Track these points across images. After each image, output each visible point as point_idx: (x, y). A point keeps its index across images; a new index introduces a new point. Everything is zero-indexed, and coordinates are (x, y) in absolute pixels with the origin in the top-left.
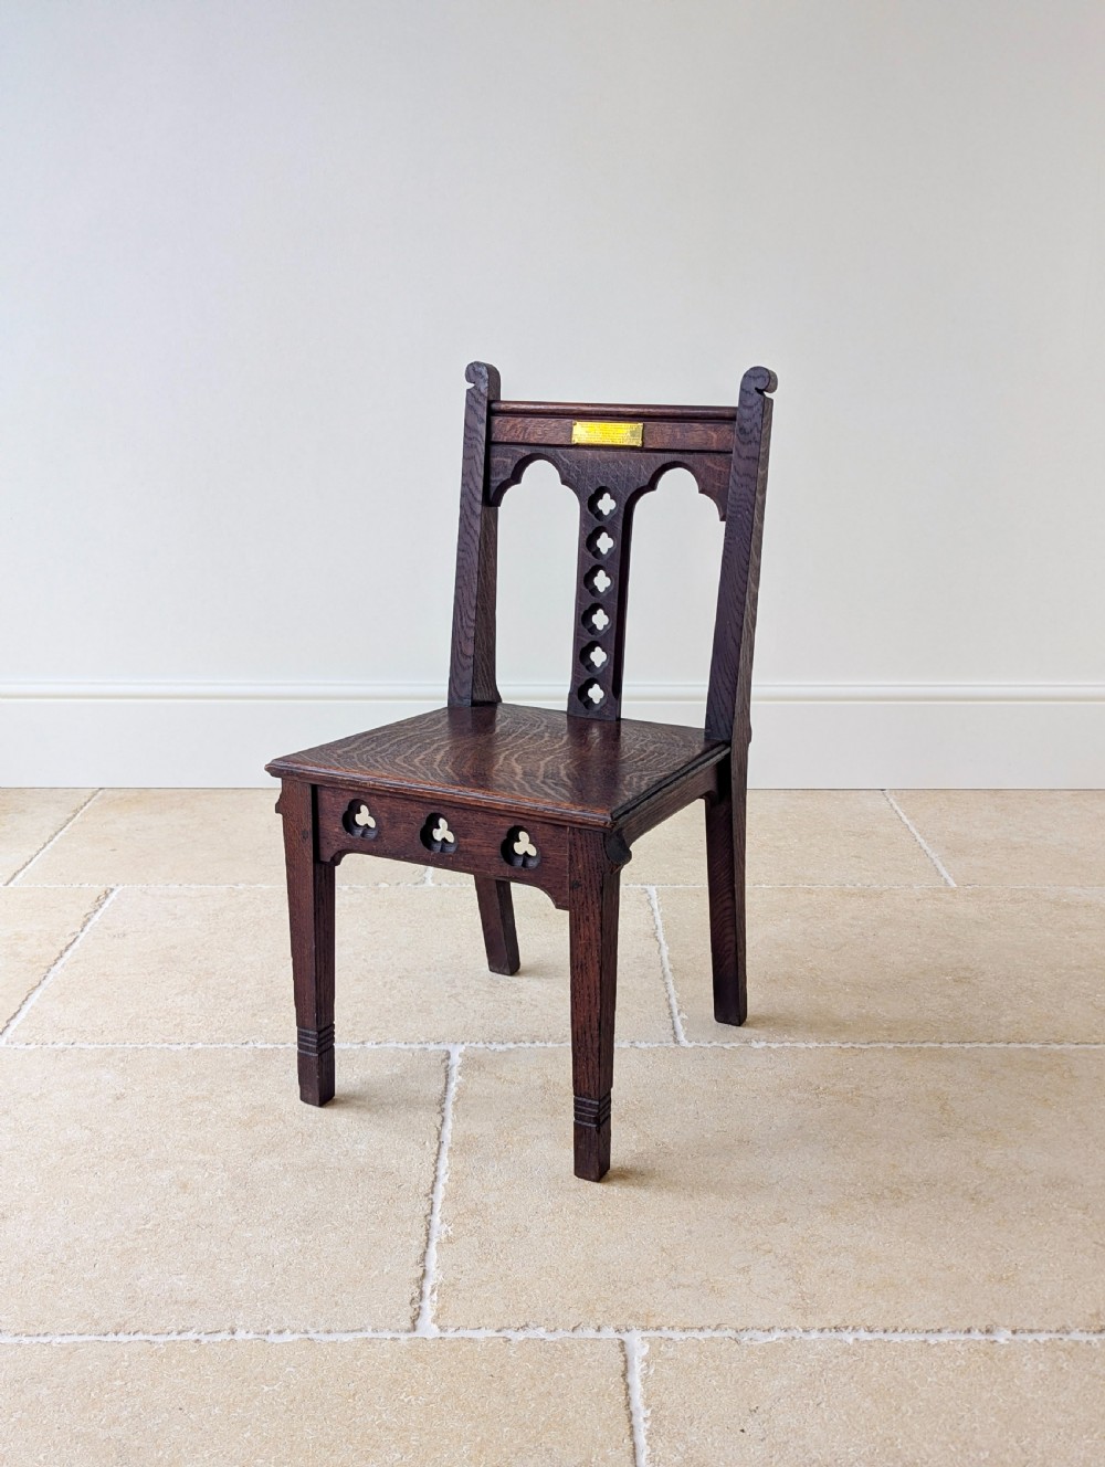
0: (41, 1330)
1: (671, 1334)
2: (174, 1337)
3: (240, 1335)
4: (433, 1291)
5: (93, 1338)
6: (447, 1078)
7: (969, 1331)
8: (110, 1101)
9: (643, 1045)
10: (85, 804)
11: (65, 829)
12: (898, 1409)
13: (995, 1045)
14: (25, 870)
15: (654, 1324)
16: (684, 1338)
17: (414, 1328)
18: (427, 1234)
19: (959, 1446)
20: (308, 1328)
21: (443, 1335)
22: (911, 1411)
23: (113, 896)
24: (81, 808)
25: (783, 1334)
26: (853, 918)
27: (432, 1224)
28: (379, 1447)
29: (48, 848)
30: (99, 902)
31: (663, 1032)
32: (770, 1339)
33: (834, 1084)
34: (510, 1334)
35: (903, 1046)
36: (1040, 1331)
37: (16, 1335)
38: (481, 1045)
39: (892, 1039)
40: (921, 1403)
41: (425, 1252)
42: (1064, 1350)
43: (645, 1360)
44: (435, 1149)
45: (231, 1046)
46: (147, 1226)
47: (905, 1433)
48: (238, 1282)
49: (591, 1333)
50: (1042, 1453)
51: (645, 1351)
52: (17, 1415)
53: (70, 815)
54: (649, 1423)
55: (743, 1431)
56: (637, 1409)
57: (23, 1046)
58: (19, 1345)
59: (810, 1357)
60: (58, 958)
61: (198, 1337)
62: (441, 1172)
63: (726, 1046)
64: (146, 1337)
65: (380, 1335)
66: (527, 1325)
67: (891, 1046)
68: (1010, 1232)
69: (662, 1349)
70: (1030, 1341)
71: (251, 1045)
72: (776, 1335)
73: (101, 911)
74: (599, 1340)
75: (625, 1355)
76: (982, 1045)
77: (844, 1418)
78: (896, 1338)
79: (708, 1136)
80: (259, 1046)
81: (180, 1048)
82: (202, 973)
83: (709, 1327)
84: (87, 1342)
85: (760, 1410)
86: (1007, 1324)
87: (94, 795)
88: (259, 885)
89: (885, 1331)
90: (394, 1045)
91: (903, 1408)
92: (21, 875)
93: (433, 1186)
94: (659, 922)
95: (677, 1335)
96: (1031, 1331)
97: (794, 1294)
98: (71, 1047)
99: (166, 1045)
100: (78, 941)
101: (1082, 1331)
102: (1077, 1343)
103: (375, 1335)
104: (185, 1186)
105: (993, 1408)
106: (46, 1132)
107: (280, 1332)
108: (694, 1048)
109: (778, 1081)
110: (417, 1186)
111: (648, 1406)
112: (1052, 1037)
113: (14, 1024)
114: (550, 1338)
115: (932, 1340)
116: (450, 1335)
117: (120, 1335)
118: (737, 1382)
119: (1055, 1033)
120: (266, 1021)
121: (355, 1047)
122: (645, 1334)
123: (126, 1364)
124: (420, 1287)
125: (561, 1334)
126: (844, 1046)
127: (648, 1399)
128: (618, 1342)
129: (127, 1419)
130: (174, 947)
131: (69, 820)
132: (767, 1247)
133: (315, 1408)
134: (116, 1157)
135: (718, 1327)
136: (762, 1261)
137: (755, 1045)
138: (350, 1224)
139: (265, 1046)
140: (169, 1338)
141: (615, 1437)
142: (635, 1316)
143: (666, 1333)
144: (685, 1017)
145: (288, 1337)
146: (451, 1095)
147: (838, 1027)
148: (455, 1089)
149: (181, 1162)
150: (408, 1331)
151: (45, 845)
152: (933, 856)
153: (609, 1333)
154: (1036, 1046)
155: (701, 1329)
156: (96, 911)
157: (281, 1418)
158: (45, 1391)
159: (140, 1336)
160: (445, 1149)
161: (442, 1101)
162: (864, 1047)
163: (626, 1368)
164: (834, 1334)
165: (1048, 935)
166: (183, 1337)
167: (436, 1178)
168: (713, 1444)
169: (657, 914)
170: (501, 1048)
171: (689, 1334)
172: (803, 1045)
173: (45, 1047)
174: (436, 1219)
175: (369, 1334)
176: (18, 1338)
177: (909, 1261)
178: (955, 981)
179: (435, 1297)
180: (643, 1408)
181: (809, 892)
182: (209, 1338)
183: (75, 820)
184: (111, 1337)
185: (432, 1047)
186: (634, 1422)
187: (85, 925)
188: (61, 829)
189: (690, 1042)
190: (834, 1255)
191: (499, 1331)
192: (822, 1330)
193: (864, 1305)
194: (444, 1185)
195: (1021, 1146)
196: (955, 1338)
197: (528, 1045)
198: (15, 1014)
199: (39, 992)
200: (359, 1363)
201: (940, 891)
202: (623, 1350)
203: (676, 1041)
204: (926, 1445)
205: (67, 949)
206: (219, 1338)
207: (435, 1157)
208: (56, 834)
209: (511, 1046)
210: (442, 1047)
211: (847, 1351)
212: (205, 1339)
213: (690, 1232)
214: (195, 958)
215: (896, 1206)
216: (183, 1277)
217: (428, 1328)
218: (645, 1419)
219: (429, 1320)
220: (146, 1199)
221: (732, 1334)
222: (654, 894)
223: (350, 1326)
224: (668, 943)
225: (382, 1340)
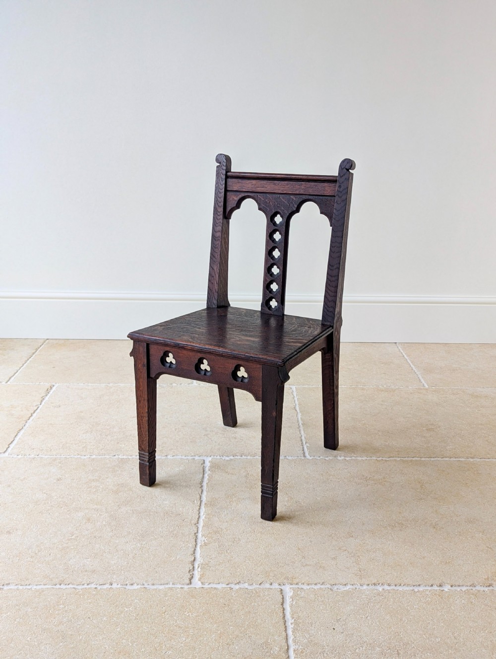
0: (27, 582)
1: (302, 586)
2: (85, 586)
3: (115, 586)
4: (199, 567)
5: (50, 586)
6: (204, 471)
7: (432, 586)
8: (55, 481)
9: (290, 458)
10: (41, 346)
11: (32, 358)
12: (401, 620)
13: (444, 459)
14: (15, 376)
15: (295, 582)
16: (308, 588)
17: (191, 583)
18: (196, 542)
19: (427, 636)
20: (144, 583)
21: (203, 586)
22: (406, 620)
23: (54, 388)
24: (39, 348)
25: (351, 587)
26: (382, 401)
27: (198, 537)
28: (176, 635)
29: (24, 366)
30: (48, 391)
31: (299, 452)
32: (345, 589)
33: (374, 476)
34: (232, 586)
35: (404, 459)
36: (463, 586)
37: (16, 585)
38: (218, 457)
39: (399, 456)
40: (411, 617)
41: (195, 550)
42: (473, 594)
43: (292, 597)
44: (199, 504)
45: (108, 457)
46: (73, 537)
47: (404, 630)
48: (113, 562)
49: (268, 586)
50: (463, 639)
51: (291, 594)
52: (18, 620)
53: (34, 351)
54: (293, 625)
55: (334, 629)
56: (288, 619)
57: (16, 456)
58: (18, 589)
59: (363, 597)
60: (30, 417)
61: (96, 587)
62: (202, 514)
63: (327, 459)
64: (73, 586)
65: (176, 586)
66: (240, 582)
67: (399, 459)
68: (450, 542)
69: (299, 593)
70: (458, 590)
71: (117, 456)
72: (348, 587)
73: (49, 395)
74: (271, 589)
75: (282, 596)
76: (438, 459)
77: (378, 623)
78: (400, 588)
79: (319, 499)
80: (120, 457)
81: (85, 457)
82: (94, 424)
83: (319, 583)
84: (48, 588)
85: (341, 620)
86: (448, 583)
87: (45, 342)
88: (119, 384)
89: (396, 586)
90: (180, 457)
91: (403, 619)
92: (13, 378)
93: (198, 520)
94: (297, 402)
95: (305, 587)
96: (459, 586)
97: (356, 569)
98: (37, 457)
99: (79, 456)
100: (39, 409)
101: (481, 586)
102: (479, 591)
103: (173, 586)
104: (89, 520)
105: (442, 620)
106: (27, 495)
107: (132, 584)
108: (312, 459)
109: (349, 474)
110: (191, 521)
111: (293, 618)
112: (470, 456)
113: (12, 446)
114: (250, 588)
116: (206, 586)
117: (62, 585)
118: (331, 607)
119: (471, 454)
120: (123, 446)
121: (163, 458)
122: (291, 586)
123: (65, 598)
124: (193, 565)
125: (255, 586)
126: (378, 459)
127: (293, 615)
128: (279, 590)
129: (66, 622)
130: (82, 412)
131: (33, 353)
132: (344, 548)
133: (148, 618)
134: (58, 506)
135: (323, 583)
136: (342, 554)
137: (339, 458)
138: (162, 537)
139: (123, 457)
140: (83, 587)
141: (278, 632)
142: (287, 578)
143: (300, 586)
144: (308, 445)
145: (135, 587)
146: (206, 480)
147: (375, 451)
148: (207, 477)
149: (87, 509)
150: (188, 584)
151: (23, 365)
152: (418, 373)
153: (276, 586)
154: (463, 459)
155: (316, 584)
156: (46, 395)
157: (133, 622)
158: (30, 610)
159: (71, 586)
160: (203, 503)
161: (201, 483)
162: (387, 459)
163: (283, 601)
164: (373, 587)
165: (468, 409)
166: (89, 586)
167: (199, 516)
168: (321, 635)
169: (296, 399)
170: (227, 458)
171: (310, 586)
172: (360, 459)
173: (26, 457)
174: (200, 535)
175: (171, 586)
176: (17, 586)
177: (406, 555)
178: (427, 430)
179: (199, 570)
180: (290, 619)
181: (363, 389)
182: (101, 587)
183: (36, 353)
184: (58, 586)
185: (197, 458)
186: (286, 625)
187: (42, 401)
188: (30, 358)
189: (311, 456)
190: (374, 552)
191: (228, 585)
192: (368, 585)
193: (387, 574)
194: (203, 520)
195: (455, 505)
196: (426, 588)
197: (239, 457)
198: (12, 442)
199: (23, 431)
200: (167, 598)
201: (421, 389)
202: (281, 593)
203: (305, 456)
204: (413, 635)
205: (34, 413)
206: (105, 587)
207: (199, 507)
208: (28, 360)
209: (232, 457)
210: (201, 458)
211: (379, 594)
212: (99, 587)
213: (311, 542)
214: (91, 417)
215: (401, 530)
216: (89, 560)
217: (197, 583)
218: (291, 624)
219: (197, 579)
220: (72, 525)
221: (329, 586)
222: (294, 390)
223: (162, 582)
224: (301, 412)
225: (176, 588)
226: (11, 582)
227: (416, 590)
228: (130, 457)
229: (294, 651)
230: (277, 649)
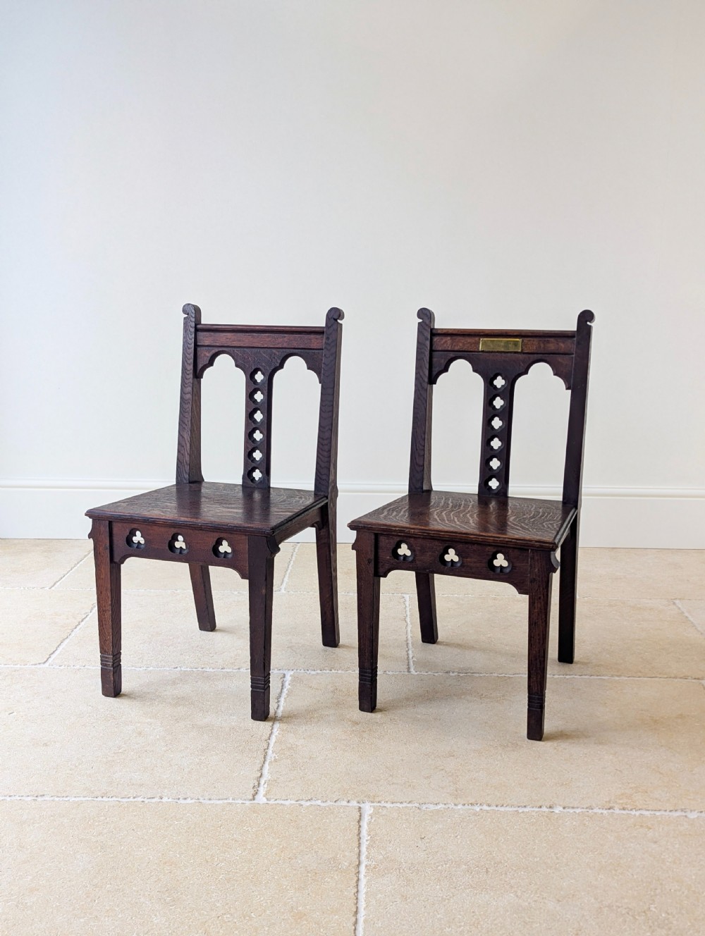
0: (64, 795)
2: (131, 799)
3: (165, 799)
4: (265, 783)
5: (90, 799)
6: (283, 686)
7: (541, 807)
9: (391, 674)
15: (377, 800)
16: (392, 806)
17: (254, 799)
18: (265, 758)
21: (269, 802)
22: (503, 840)
25: (443, 806)
27: (268, 754)
29: (73, 570)
31: (402, 668)
33: (491, 694)
34: (302, 803)
36: (577, 808)
38: (302, 671)
40: (509, 837)
41: (263, 766)
42: (587, 816)
43: (370, 815)
45: (168, 669)
46: (120, 751)
48: (165, 777)
49: (344, 803)
51: (371, 812)
52: (52, 830)
53: (86, 553)
54: (369, 842)
55: (416, 846)
56: (363, 836)
57: (57, 666)
59: (456, 816)
60: (77, 625)
61: (143, 801)
62: (276, 730)
63: (436, 674)
65: (237, 802)
66: (312, 799)
68: (572, 764)
69: (380, 810)
70: (570, 813)
71: (179, 668)
72: (441, 806)
74: (349, 806)
75: (360, 813)
78: (502, 809)
80: (182, 669)
81: (141, 669)
83: (406, 802)
85: (427, 837)
86: (561, 804)
89: (497, 806)
91: (499, 839)
92: (58, 583)
93: (270, 736)
94: (408, 613)
95: (389, 805)
96: (573, 808)
97: (452, 788)
99: (133, 668)
102: (596, 813)
104: (140, 733)
107: (185, 799)
108: (417, 674)
109: (461, 691)
110: (262, 736)
111: (370, 835)
113: (53, 656)
114: (323, 805)
115: (521, 810)
116: (272, 802)
117: (104, 798)
118: (417, 825)
120: (188, 657)
121: (234, 671)
122: (372, 804)
123: (107, 810)
124: (259, 781)
125: (329, 803)
128: (358, 807)
130: (139, 621)
131: (85, 556)
132: (442, 767)
133: (200, 832)
135: (411, 802)
136: (438, 774)
137: (451, 675)
144: (415, 660)
145: (189, 801)
146: (285, 695)
148: (286, 692)
149: (139, 722)
150: (251, 800)
153: (354, 803)
155: (401, 803)
159: (114, 799)
161: (279, 697)
163: (361, 819)
164: (470, 807)
166: (135, 800)
168: (400, 851)
169: (408, 609)
170: (314, 673)
171: (394, 805)
173: (69, 667)
174: (270, 752)
175: (231, 801)
177: (515, 775)
179: (266, 786)
180: (367, 836)
182: (149, 800)
184: (100, 799)
185: (276, 671)
189: (416, 672)
190: (477, 772)
191: (298, 801)
192: (464, 805)
193: (488, 794)
194: (276, 736)
196: (533, 809)
197: (328, 671)
198: (54, 652)
199: (67, 641)
200: (224, 814)
202: (360, 811)
203: (409, 671)
205: (82, 621)
206: (153, 800)
209: (319, 672)
210: (282, 672)
211: (475, 814)
212: (146, 801)
215: (514, 751)
216: (137, 774)
217: (261, 799)
218: (367, 840)
219: (262, 796)
220: (120, 739)
221: (417, 805)
222: (408, 599)
223: (221, 797)
224: (411, 624)
225: (236, 804)
226: (45, 793)
227: (520, 811)
228: (194, 670)
229: (366, 866)
230: (346, 864)
